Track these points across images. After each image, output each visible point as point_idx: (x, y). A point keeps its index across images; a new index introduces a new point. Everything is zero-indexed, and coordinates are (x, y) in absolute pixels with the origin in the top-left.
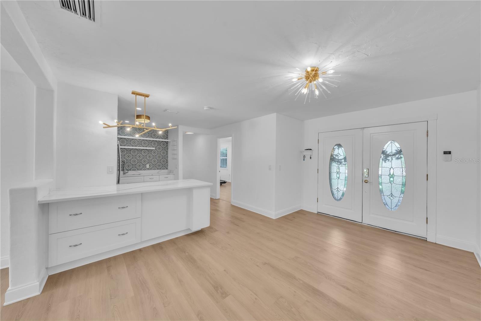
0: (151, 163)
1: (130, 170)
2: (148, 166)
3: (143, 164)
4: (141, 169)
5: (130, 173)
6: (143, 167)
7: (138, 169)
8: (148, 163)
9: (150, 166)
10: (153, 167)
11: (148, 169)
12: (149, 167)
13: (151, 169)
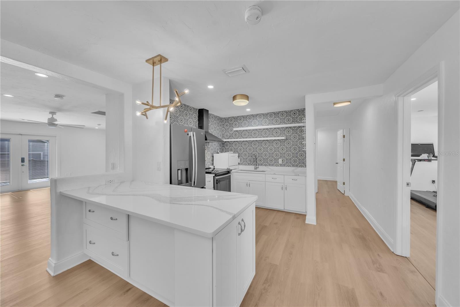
0: (284, 157)
1: (262, 165)
2: (280, 161)
3: (275, 159)
4: (273, 165)
5: (261, 168)
6: (275, 162)
7: (270, 165)
8: (281, 157)
9: (283, 161)
10: (287, 163)
11: (281, 165)
12: (281, 163)
13: (284, 165)
